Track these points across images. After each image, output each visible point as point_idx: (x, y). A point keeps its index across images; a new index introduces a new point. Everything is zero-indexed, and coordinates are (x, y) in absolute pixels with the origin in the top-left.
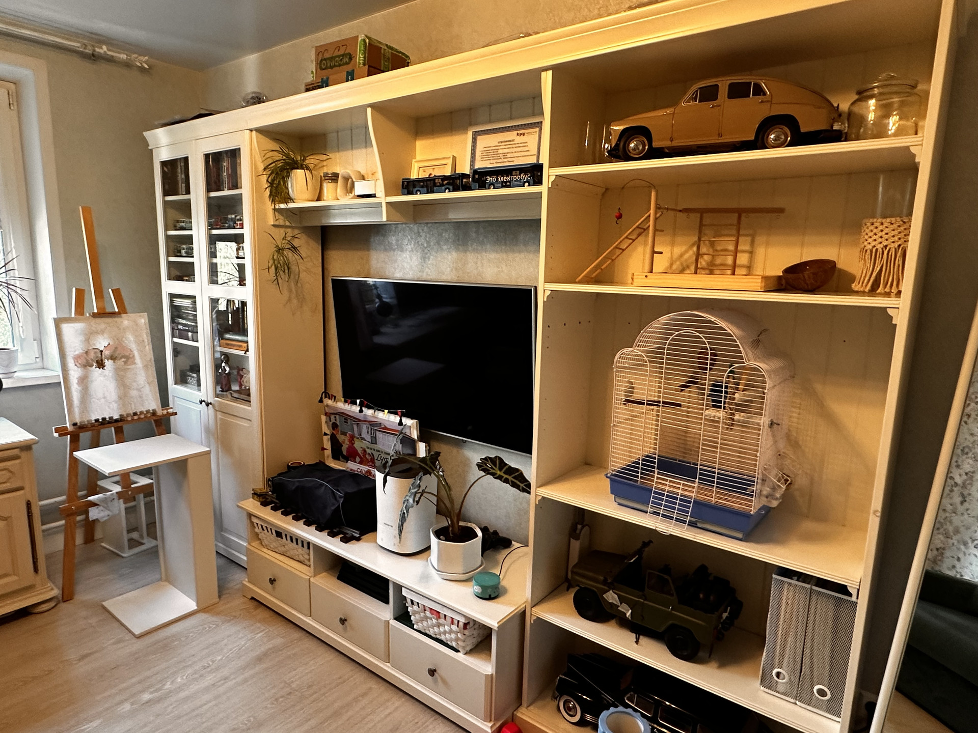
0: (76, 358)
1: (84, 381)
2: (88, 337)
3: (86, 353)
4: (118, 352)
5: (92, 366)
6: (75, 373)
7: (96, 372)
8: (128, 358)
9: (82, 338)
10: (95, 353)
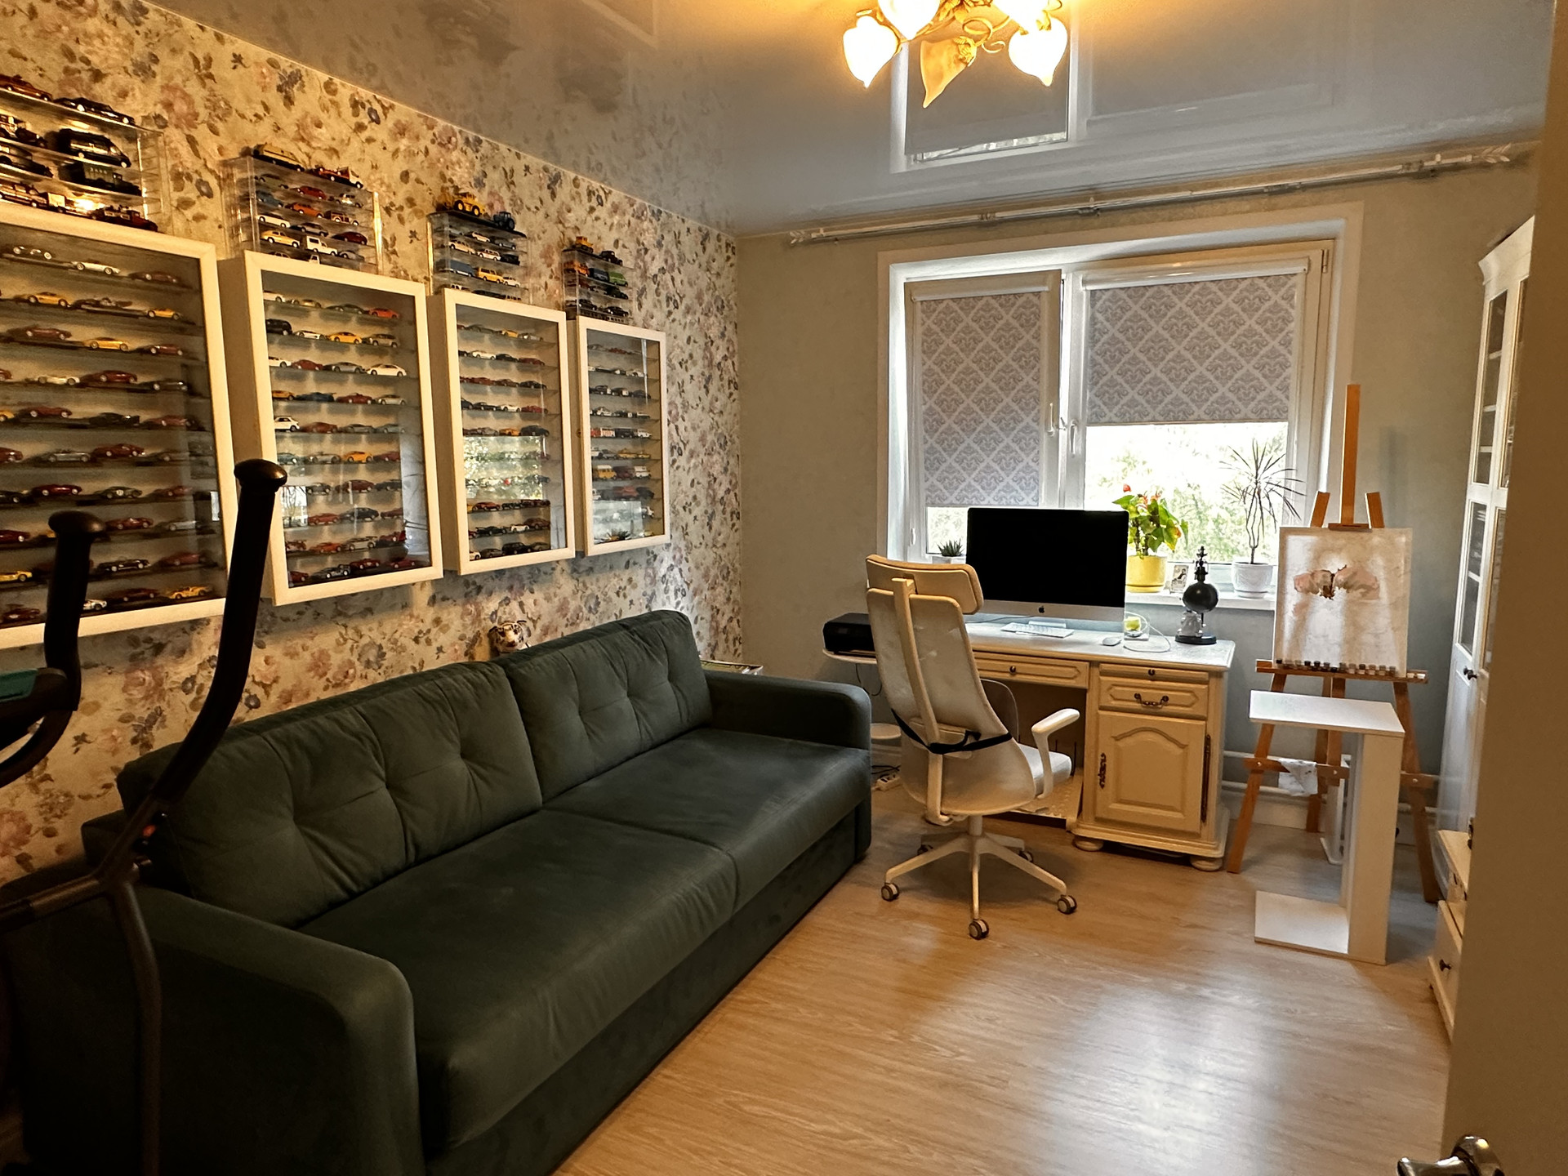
0: (1298, 580)
1: (1302, 610)
2: (1319, 555)
3: (1313, 575)
4: (1357, 578)
5: (1316, 592)
6: (1293, 598)
7: (1320, 601)
8: (1370, 590)
9: (1311, 555)
10: (1324, 576)
